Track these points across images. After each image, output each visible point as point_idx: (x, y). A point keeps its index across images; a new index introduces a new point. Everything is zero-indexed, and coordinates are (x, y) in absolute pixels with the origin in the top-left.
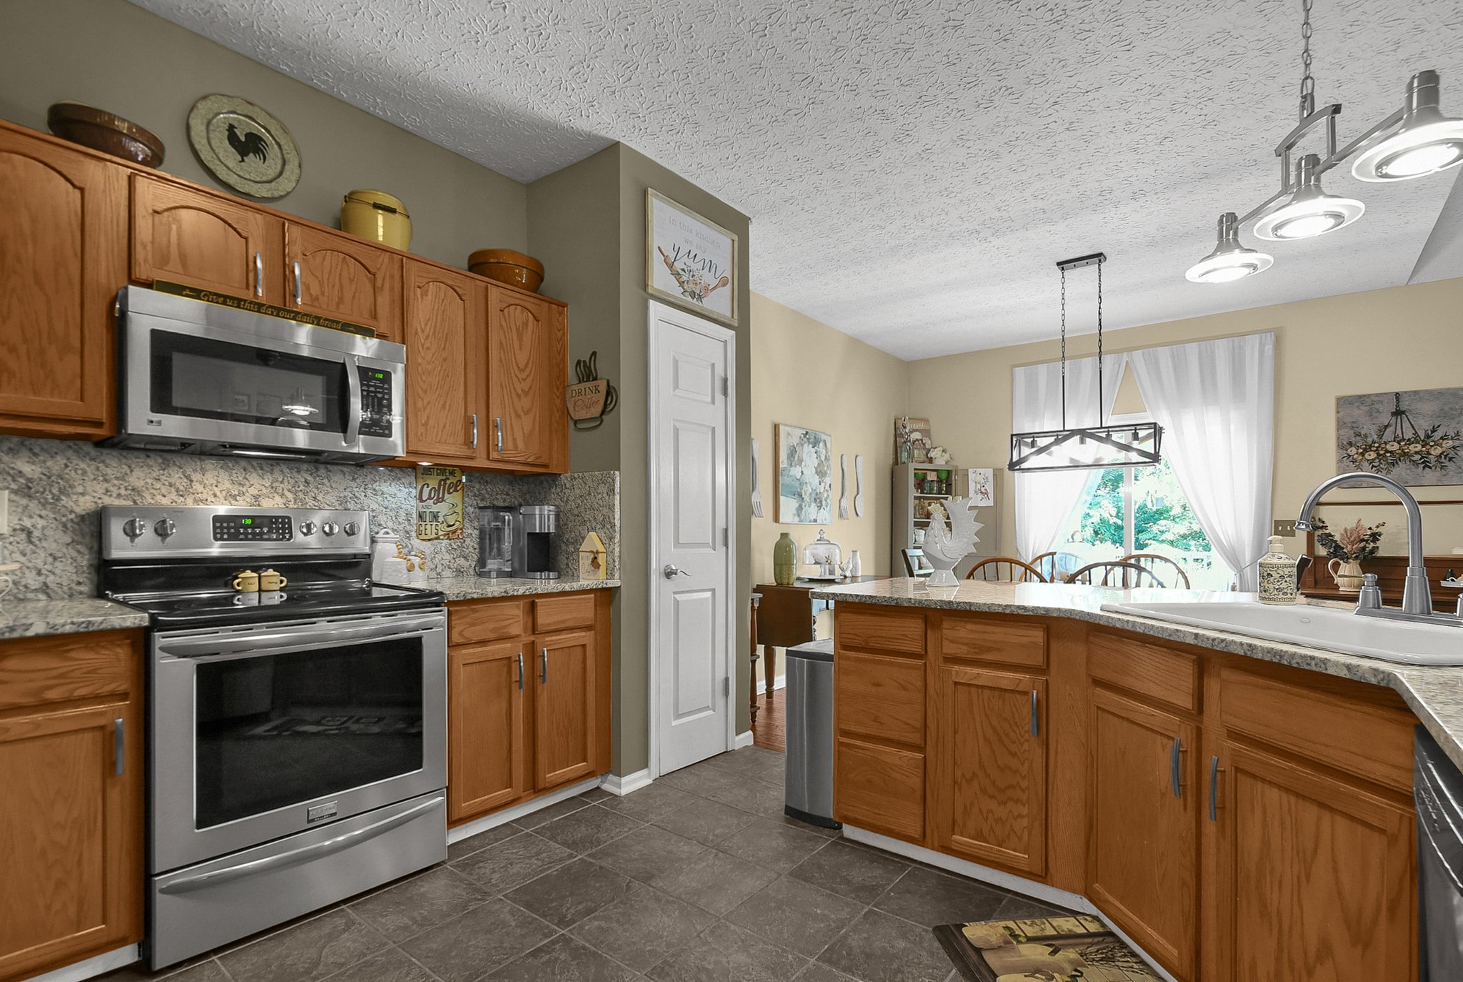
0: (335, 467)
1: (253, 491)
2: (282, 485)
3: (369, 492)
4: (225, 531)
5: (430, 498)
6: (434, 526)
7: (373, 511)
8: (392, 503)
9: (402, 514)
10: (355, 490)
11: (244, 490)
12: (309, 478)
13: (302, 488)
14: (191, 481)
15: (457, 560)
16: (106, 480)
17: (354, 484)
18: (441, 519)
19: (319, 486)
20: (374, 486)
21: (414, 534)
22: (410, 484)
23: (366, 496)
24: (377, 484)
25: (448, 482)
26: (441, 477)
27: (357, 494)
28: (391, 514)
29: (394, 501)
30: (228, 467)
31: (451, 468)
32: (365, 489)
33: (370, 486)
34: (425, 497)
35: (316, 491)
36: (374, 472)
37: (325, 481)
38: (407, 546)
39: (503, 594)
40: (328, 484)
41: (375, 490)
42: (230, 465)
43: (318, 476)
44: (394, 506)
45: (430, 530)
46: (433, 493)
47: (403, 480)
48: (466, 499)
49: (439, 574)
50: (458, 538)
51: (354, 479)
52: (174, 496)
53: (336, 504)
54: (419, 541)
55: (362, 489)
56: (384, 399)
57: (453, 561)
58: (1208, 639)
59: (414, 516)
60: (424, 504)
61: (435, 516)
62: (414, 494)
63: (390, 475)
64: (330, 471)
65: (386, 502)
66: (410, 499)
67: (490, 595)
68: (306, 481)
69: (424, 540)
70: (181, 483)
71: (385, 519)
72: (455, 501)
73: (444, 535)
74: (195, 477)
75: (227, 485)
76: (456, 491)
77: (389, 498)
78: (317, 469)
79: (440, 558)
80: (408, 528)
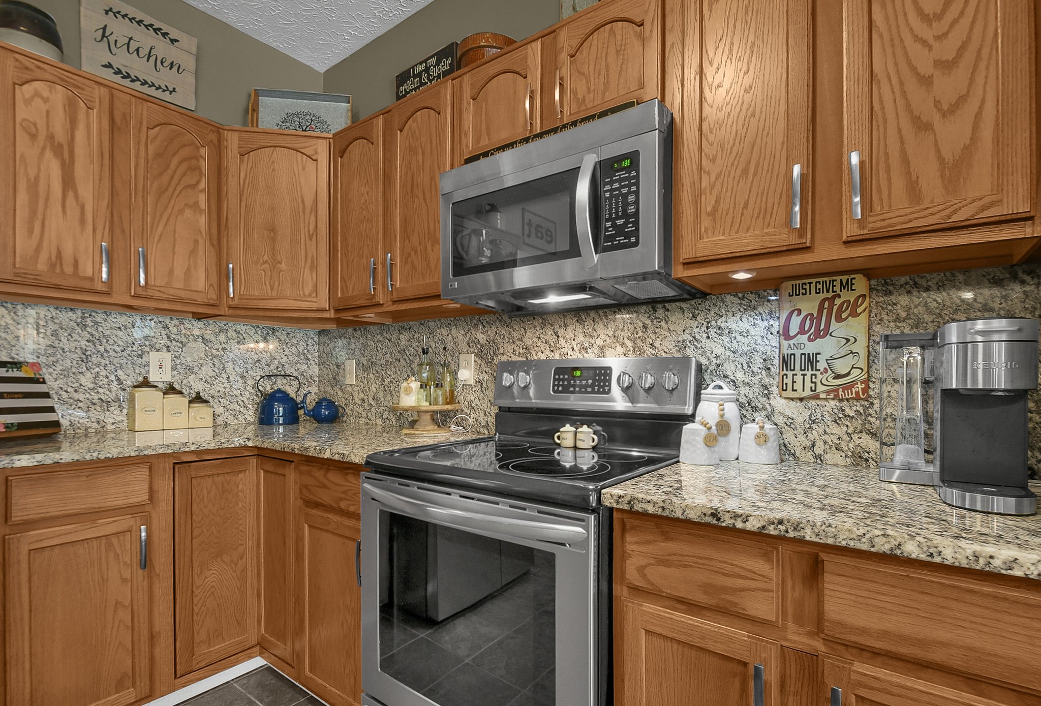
0: (673, 304)
1: (599, 342)
2: (622, 334)
3: (712, 332)
4: (561, 383)
5: (802, 331)
6: (808, 378)
7: (717, 357)
8: (743, 344)
9: (758, 361)
10: (696, 330)
11: (593, 342)
12: (648, 322)
13: (640, 334)
14: (558, 337)
15: (855, 437)
16: (513, 342)
17: (694, 324)
18: (822, 365)
19: (657, 330)
20: (719, 323)
21: (775, 390)
22: (770, 313)
23: (708, 337)
24: (723, 319)
25: (838, 302)
26: (822, 296)
27: (698, 337)
28: (741, 360)
29: (746, 341)
30: (582, 319)
31: (844, 278)
32: (708, 328)
33: (714, 323)
34: (794, 329)
35: (653, 336)
36: (720, 304)
37: (663, 323)
38: (764, 408)
39: (709, 519)
40: (666, 326)
41: (720, 328)
42: (583, 317)
43: (656, 318)
44: (745, 349)
45: (802, 383)
46: (808, 322)
47: (760, 309)
48: (877, 328)
49: (818, 457)
50: (858, 398)
51: (694, 317)
52: (548, 352)
53: (674, 350)
54: (783, 401)
55: (704, 328)
56: (629, 192)
57: (846, 438)
59: (776, 362)
60: (792, 342)
61: (811, 361)
62: (774, 330)
63: (740, 304)
64: (668, 310)
65: (735, 344)
66: (770, 336)
67: (678, 514)
68: (645, 327)
69: (792, 399)
70: (552, 339)
71: (733, 368)
72: (850, 333)
73: (828, 392)
74: (561, 332)
75: (581, 338)
76: (854, 314)
77: (739, 338)
78: (655, 310)
79: (821, 431)
80: (767, 380)
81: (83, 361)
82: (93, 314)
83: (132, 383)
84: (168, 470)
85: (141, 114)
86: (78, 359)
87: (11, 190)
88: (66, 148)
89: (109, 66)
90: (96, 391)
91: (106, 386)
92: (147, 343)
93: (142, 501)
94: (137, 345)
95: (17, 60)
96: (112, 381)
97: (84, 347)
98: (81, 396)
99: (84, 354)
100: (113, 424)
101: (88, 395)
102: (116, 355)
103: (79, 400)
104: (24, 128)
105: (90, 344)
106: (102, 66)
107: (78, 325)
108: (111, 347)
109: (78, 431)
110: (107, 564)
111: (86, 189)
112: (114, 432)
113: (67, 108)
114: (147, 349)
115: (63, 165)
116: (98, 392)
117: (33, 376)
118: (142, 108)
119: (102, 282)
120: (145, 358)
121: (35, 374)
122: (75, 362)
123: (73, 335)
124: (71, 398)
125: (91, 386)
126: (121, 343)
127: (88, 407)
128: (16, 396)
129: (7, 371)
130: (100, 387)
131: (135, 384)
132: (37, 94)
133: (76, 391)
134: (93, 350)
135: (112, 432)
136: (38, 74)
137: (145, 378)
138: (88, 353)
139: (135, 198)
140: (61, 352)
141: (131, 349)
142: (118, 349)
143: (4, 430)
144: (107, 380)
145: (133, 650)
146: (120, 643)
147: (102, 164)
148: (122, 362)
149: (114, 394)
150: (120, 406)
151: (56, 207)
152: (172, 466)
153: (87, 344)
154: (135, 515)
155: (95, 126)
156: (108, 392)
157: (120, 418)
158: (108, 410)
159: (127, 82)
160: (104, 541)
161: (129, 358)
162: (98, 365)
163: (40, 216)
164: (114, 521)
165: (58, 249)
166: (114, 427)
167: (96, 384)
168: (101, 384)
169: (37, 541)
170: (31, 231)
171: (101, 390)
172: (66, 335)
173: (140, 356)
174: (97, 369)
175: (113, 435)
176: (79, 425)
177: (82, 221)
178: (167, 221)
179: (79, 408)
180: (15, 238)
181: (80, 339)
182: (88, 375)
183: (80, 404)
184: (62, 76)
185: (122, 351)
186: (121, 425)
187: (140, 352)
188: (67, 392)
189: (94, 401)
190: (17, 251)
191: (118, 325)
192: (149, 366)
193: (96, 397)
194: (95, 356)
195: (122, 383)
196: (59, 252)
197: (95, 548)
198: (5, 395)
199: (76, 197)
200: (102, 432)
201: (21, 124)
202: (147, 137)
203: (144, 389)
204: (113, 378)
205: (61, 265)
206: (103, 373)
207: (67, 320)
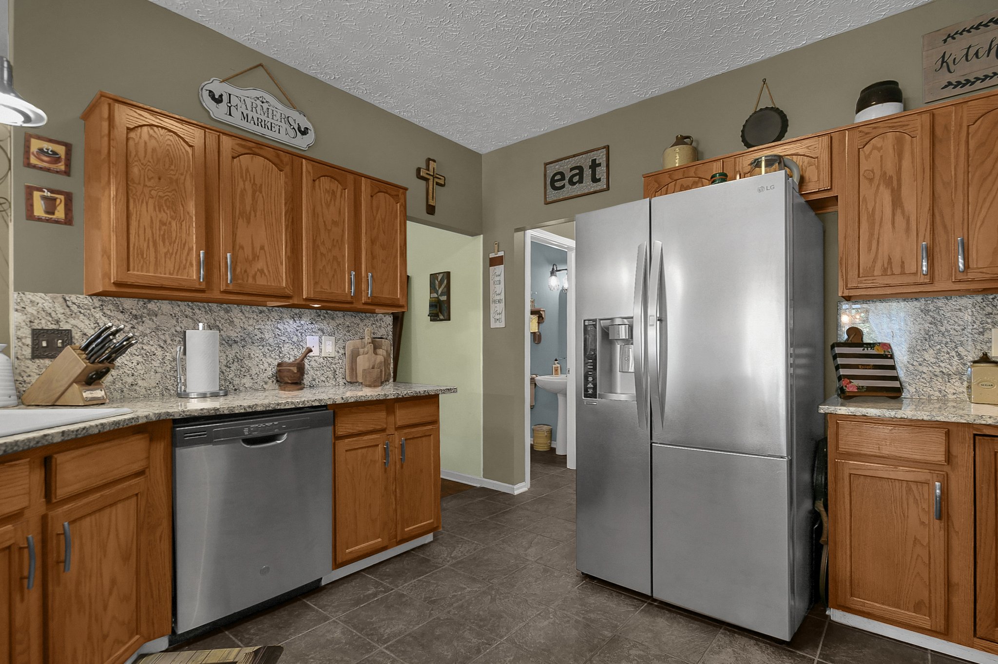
58: (73, 432)
81: (926, 340)
82: (935, 301)
83: (973, 358)
84: (967, 439)
85: (962, 117)
86: (922, 339)
87: (857, 224)
88: (895, 178)
89: (950, 84)
90: (937, 365)
91: (947, 361)
92: (989, 321)
93: (939, 461)
94: (979, 324)
95: (860, 132)
96: (953, 357)
97: (927, 328)
98: (925, 369)
99: (927, 334)
100: (954, 394)
101: (931, 368)
102: (956, 334)
103: (923, 372)
104: (865, 177)
105: (932, 326)
106: (942, 89)
107: (922, 311)
108: (951, 327)
109: (922, 397)
110: (908, 505)
111: (910, 204)
112: (955, 401)
113: (896, 147)
114: (990, 326)
115: (893, 190)
116: (939, 366)
117: (883, 353)
118: (962, 111)
119: (923, 275)
120: (986, 335)
121: (884, 351)
122: (919, 341)
123: (918, 319)
124: (916, 370)
125: (934, 360)
126: (962, 323)
127: (931, 378)
128: (868, 367)
129: (863, 350)
130: (942, 361)
131: (976, 359)
132: (875, 148)
133: (920, 365)
134: (935, 331)
135: (953, 401)
136: (875, 132)
137: (985, 355)
138: (931, 333)
139: (955, 194)
140: (908, 334)
141: (971, 327)
142: (958, 328)
143: (856, 390)
144: (948, 356)
145: (930, 585)
146: (918, 573)
147: (924, 178)
148: (962, 339)
149: (955, 368)
150: (960, 379)
151: (888, 225)
152: (972, 436)
153: (930, 326)
154: (932, 471)
155: (917, 150)
156: (949, 366)
157: (961, 390)
158: (949, 382)
159: (968, 88)
160: (905, 485)
161: (969, 335)
162: (940, 343)
163: (876, 237)
164: (914, 471)
165: (889, 256)
166: (955, 396)
167: (938, 359)
168: (942, 359)
169: (855, 469)
170: (870, 249)
171: (941, 364)
172: (912, 320)
173: (982, 333)
174: (939, 347)
175: (955, 404)
176: (923, 392)
177: (908, 230)
178: (991, 203)
179: (923, 378)
180: (859, 257)
181: (923, 322)
182: (931, 351)
183: (924, 376)
184: (891, 125)
185: (963, 330)
186: (961, 396)
187: (981, 330)
188: (913, 365)
189: (936, 373)
190: (861, 265)
191: (958, 307)
192: (991, 342)
193: (938, 370)
194: (937, 335)
195: (963, 359)
196: (890, 259)
197: (898, 488)
198: (860, 366)
199: (903, 213)
200: (943, 400)
201: (863, 175)
202: (968, 134)
203: (982, 365)
204: (953, 353)
205: (891, 268)
206: (945, 350)
207: (913, 308)
